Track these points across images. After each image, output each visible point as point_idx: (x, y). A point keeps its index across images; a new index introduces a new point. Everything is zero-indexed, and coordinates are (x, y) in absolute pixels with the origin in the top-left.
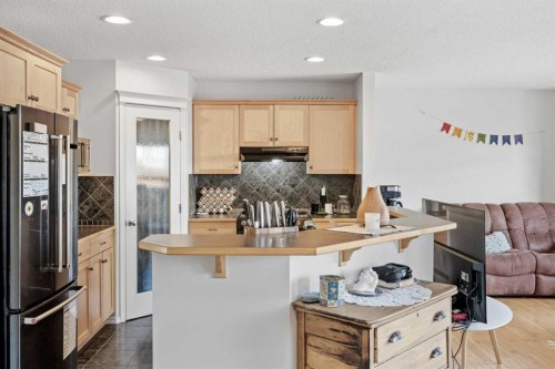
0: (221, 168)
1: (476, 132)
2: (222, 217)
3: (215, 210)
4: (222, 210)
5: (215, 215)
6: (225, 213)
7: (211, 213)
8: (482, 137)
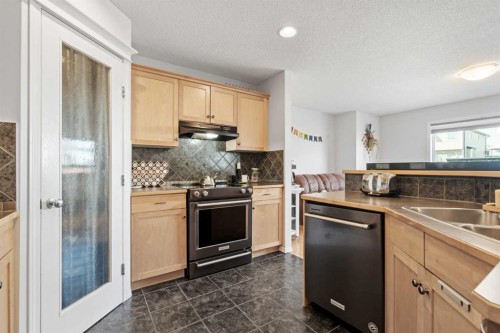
0: (160, 140)
1: (304, 132)
2: (155, 191)
3: (147, 184)
4: (154, 184)
5: (147, 189)
6: (158, 186)
7: (144, 187)
8: (306, 136)
